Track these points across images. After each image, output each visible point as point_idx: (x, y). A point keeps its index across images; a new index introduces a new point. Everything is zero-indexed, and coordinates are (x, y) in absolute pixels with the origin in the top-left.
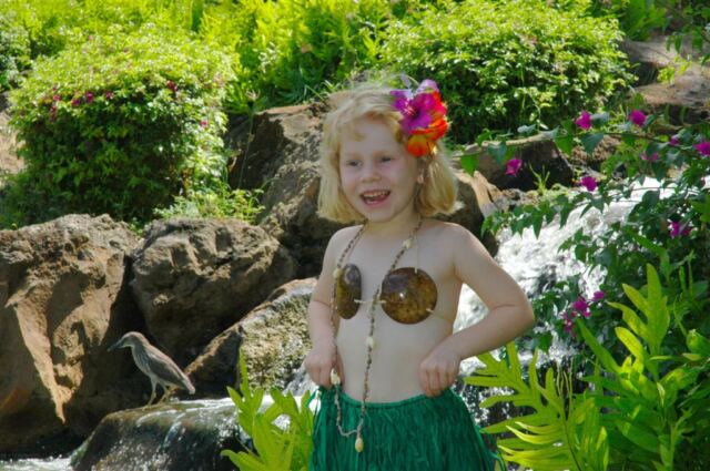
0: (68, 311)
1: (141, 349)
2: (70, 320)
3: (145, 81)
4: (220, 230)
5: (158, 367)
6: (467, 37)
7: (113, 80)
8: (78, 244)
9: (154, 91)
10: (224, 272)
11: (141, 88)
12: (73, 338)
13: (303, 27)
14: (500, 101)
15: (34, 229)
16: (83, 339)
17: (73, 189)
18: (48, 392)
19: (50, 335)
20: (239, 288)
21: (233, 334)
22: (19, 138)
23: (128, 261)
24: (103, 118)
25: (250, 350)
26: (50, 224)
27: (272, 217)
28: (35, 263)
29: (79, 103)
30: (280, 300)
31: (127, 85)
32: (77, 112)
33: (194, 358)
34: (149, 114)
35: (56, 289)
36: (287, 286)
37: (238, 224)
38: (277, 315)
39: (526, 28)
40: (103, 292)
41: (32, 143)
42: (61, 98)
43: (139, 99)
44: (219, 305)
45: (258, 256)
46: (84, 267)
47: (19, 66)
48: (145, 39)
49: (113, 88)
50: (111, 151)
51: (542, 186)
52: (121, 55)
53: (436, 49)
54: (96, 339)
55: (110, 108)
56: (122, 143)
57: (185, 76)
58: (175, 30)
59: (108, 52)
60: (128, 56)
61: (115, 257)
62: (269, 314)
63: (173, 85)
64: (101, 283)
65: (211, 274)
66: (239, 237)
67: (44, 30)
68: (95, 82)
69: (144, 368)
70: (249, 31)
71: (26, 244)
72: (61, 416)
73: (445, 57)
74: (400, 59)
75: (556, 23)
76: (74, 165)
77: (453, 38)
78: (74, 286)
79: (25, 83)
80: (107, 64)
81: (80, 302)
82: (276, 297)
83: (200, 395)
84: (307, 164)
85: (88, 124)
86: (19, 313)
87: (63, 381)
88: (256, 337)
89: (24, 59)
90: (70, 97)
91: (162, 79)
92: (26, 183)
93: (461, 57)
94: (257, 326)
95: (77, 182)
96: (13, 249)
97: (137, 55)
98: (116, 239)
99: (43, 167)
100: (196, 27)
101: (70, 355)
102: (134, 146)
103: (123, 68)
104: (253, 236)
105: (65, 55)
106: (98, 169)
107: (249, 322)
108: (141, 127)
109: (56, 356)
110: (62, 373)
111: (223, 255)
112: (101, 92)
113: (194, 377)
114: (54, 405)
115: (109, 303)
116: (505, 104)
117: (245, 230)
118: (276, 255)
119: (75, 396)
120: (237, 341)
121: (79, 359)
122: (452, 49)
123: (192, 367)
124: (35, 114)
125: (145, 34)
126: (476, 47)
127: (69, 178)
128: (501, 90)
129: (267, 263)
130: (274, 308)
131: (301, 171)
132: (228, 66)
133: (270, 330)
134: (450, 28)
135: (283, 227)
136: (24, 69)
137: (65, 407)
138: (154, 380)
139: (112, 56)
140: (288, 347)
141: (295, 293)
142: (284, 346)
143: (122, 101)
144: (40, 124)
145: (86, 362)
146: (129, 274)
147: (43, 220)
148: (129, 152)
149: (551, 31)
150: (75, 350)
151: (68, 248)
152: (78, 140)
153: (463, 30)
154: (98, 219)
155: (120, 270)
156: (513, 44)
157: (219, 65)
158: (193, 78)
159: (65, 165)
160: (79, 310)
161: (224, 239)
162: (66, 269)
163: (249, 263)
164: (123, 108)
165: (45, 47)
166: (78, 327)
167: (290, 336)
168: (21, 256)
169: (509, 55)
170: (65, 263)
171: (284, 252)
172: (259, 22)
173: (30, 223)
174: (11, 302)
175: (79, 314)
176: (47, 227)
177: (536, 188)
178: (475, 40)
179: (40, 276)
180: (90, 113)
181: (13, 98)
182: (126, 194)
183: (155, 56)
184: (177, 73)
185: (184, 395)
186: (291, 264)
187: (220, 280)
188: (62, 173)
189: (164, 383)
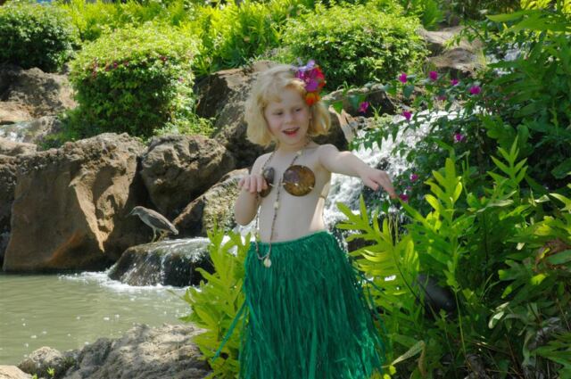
0: (105, 188)
2: (106, 194)
3: (147, 55)
4: (191, 141)
6: (333, 29)
7: (129, 55)
8: (110, 150)
9: (152, 61)
10: (194, 166)
11: (145, 59)
12: (108, 204)
13: (238, 24)
14: (352, 66)
15: (84, 141)
16: (114, 204)
17: (106, 118)
18: (94, 235)
19: (95, 202)
20: (203, 175)
21: (200, 201)
22: (75, 88)
23: (139, 160)
24: (123, 77)
25: (209, 210)
26: (94, 138)
27: (222, 134)
28: (85, 161)
29: (109, 68)
30: (227, 181)
31: (137, 57)
32: (108, 74)
33: (177, 215)
34: (150, 74)
35: (98, 175)
36: (231, 174)
37: (202, 138)
38: (225, 190)
39: (367, 23)
40: (125, 178)
41: (82, 92)
42: (99, 65)
43: (144, 66)
44: (191, 185)
45: (214, 156)
46: (113, 163)
47: (74, 47)
48: (146, 31)
49: (129, 60)
50: (128, 97)
51: (376, 115)
52: (133, 40)
53: (315, 35)
54: (121, 204)
55: (127, 71)
56: (134, 91)
57: (170, 52)
58: (164, 25)
59: (125, 39)
60: (137, 41)
61: (131, 157)
62: (221, 189)
63: (163, 58)
64: (123, 172)
65: (187, 167)
66: (202, 146)
67: (89, 27)
68: (119, 56)
70: (207, 26)
71: (80, 150)
72: (102, 248)
73: (320, 40)
74: (294, 42)
75: (383, 20)
76: (107, 105)
77: (324, 29)
78: (107, 175)
79: (78, 57)
80: (125, 45)
81: (112, 184)
82: (224, 180)
83: (181, 236)
84: (241, 103)
85: (114, 81)
86: (77, 190)
87: (103, 229)
88: (213, 203)
89: (78, 42)
90: (104, 65)
91: (157, 54)
92: (80, 115)
93: (330, 39)
94: (214, 196)
95: (108, 114)
96: (73, 153)
97: (142, 40)
98: (132, 147)
99: (89, 106)
100: (176, 24)
101: (107, 213)
102: (141, 93)
103: (134, 48)
104: (210, 144)
105: (101, 40)
106: (121, 106)
107: (209, 194)
108: (145, 82)
109: (99, 214)
110: (102, 224)
111: (193, 156)
112: (122, 62)
113: (178, 226)
114: (98, 243)
115: (128, 184)
116: (355, 68)
117: (206, 141)
118: (224, 155)
119: (110, 237)
120: (202, 205)
121: (112, 216)
122: (324, 35)
123: (177, 220)
124: (84, 75)
125: (146, 28)
126: (338, 35)
127: (104, 111)
128: (353, 59)
129: (219, 161)
130: (223, 186)
131: (238, 107)
132: (195, 46)
133: (221, 199)
134: (323, 23)
135: (228, 139)
136: (77, 48)
137: (104, 243)
138: (154, 228)
139: (127, 41)
140: (231, 208)
141: (235, 177)
142: (229, 208)
143: (134, 67)
144: (87, 81)
145: (116, 218)
146: (139, 167)
147: (90, 136)
148: (139, 97)
149: (381, 25)
150: (109, 211)
151: (104, 152)
152: (109, 89)
153: (331, 24)
154: (121, 136)
155: (134, 165)
156: (359, 32)
157: (190, 46)
158: (175, 54)
159: (101, 104)
160: (111, 188)
161: (194, 147)
162: (103, 164)
163: (208, 160)
164: (135, 71)
165: (91, 36)
166: (111, 198)
168: (78, 157)
169: (357, 38)
170: (102, 161)
171: (229, 154)
172: (212, 21)
173: (82, 137)
174: (72, 183)
175: (111, 190)
176: (92, 140)
177: (373, 116)
178: (337, 30)
179: (89, 168)
180: (115, 75)
181: (71, 65)
182: (137, 121)
183: (153, 41)
184: (166, 51)
185: (172, 236)
186: (232, 161)
187: (192, 170)
188: (100, 109)
189: (160, 229)
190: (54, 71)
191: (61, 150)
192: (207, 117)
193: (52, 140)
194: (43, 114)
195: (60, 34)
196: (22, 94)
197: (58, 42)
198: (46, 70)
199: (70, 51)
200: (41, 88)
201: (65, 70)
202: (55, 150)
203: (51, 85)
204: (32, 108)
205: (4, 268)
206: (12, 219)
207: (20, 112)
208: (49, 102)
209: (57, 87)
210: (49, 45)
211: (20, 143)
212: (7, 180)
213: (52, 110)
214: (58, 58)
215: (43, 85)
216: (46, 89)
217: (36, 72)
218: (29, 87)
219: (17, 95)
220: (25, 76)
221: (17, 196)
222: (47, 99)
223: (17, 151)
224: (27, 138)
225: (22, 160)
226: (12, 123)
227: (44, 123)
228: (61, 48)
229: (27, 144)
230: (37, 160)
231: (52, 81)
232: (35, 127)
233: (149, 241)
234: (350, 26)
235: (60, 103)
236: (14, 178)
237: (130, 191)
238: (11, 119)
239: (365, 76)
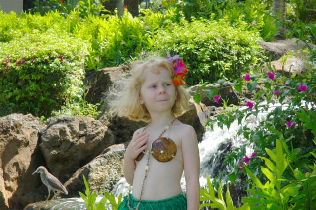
0: (12, 157)
2: (12, 161)
3: (49, 54)
4: (81, 121)
6: (193, 38)
7: (35, 54)
8: (17, 127)
9: (53, 59)
10: (82, 141)
11: (47, 58)
12: (14, 169)
13: (120, 33)
14: (207, 67)
16: (18, 170)
17: (15, 102)
18: (1, 193)
19: (3, 168)
20: (89, 148)
21: (86, 168)
23: (40, 135)
24: (29, 71)
25: (93, 175)
26: (5, 117)
29: (19, 64)
30: (108, 153)
31: (41, 56)
32: (18, 68)
33: (68, 179)
34: (50, 69)
35: (7, 147)
36: (110, 147)
37: (89, 119)
38: (106, 160)
39: (219, 35)
40: (28, 149)
42: (11, 61)
43: (46, 63)
44: (80, 156)
45: (98, 134)
46: (19, 137)
48: (49, 36)
49: (34, 58)
50: (33, 86)
51: (225, 105)
52: (38, 43)
53: (179, 43)
54: (24, 170)
55: (33, 66)
56: (38, 82)
57: (67, 52)
58: (62, 32)
59: (32, 41)
60: (41, 43)
61: (34, 133)
62: (102, 160)
63: (61, 56)
64: (27, 144)
65: (77, 141)
66: (90, 125)
68: (26, 54)
69: (46, 183)
70: (96, 34)
72: (7, 204)
73: (183, 47)
74: (163, 47)
76: (16, 91)
77: (186, 38)
78: (14, 146)
80: (32, 47)
81: (17, 153)
82: (106, 152)
83: (70, 195)
85: (23, 73)
87: (8, 188)
88: (97, 170)
90: (15, 61)
91: (56, 54)
93: (190, 47)
94: (97, 165)
95: (17, 99)
97: (45, 43)
98: (34, 125)
100: (71, 31)
101: (12, 177)
102: (43, 83)
103: (39, 48)
104: (96, 124)
105: (14, 42)
106: (27, 93)
107: (93, 163)
108: (46, 75)
109: (6, 177)
110: (8, 185)
111: (82, 133)
112: (29, 59)
113: (68, 187)
114: (4, 200)
115: (30, 154)
116: (209, 68)
117: (92, 122)
118: (106, 134)
119: (14, 195)
120: (87, 172)
121: (16, 179)
122: (186, 43)
123: (67, 183)
125: (49, 33)
126: (196, 43)
127: (14, 96)
128: (207, 62)
129: (102, 137)
130: (105, 157)
132: (86, 49)
133: (103, 167)
134: (185, 34)
135: (110, 121)
137: (9, 200)
139: (34, 43)
140: (110, 175)
141: (114, 150)
142: (109, 174)
143: (38, 63)
145: (19, 180)
146: (40, 141)
147: (2, 116)
148: (41, 86)
149: (230, 36)
150: (14, 175)
151: (13, 128)
152: (18, 80)
153: (191, 35)
154: (26, 116)
155: (36, 139)
156: (213, 42)
157: (82, 49)
158: (71, 54)
159: (12, 91)
160: (17, 156)
161: (83, 126)
162: (11, 138)
163: (94, 137)
164: (39, 66)
166: (16, 164)
167: (112, 170)
169: (211, 47)
170: (11, 135)
171: (110, 132)
175: (17, 158)
176: (3, 119)
177: (222, 106)
178: (196, 39)
180: (24, 69)
182: (39, 104)
183: (53, 44)
184: (63, 51)
185: (63, 196)
186: (112, 137)
187: (81, 144)
188: (10, 95)
189: (54, 190)
192: (94, 103)
233: (44, 199)
234: (205, 36)
237: (31, 159)
239: (216, 75)
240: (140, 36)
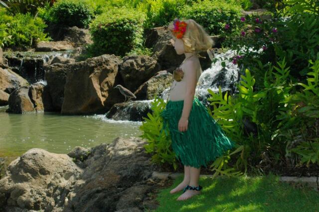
0: (104, 78)
1: (122, 89)
2: (105, 81)
3: (123, 21)
4: (142, 58)
5: (126, 93)
6: (204, 10)
7: (115, 20)
8: (107, 62)
9: (125, 23)
10: (143, 69)
11: (122, 23)
12: (106, 85)
13: (163, 7)
14: (212, 26)
15: (96, 58)
16: (108, 85)
17: (105, 48)
18: (100, 99)
19: (100, 84)
20: (147, 73)
21: (146, 84)
22: (92, 35)
23: (119, 66)
24: (112, 30)
25: (150, 88)
26: (100, 57)
27: (155, 55)
28: (96, 67)
29: (107, 26)
30: (157, 76)
31: (119, 22)
32: (106, 29)
33: (136, 90)
34: (124, 29)
35: (101, 73)
36: (159, 72)
37: (147, 57)
38: (157, 80)
39: (219, 8)
40: (113, 74)
41: (95, 36)
42: (102, 25)
43: (122, 25)
44: (142, 78)
45: (152, 65)
46: (108, 67)
47: (92, 17)
48: (123, 10)
49: (115, 23)
50: (115, 39)
51: (223, 47)
52: (117, 14)
53: (196, 12)
54: (111, 85)
55: (114, 27)
56: (117, 36)
57: (133, 19)
58: (130, 8)
59: (114, 14)
60: (119, 14)
61: (116, 65)
62: (154, 79)
63: (130, 21)
64: (112, 71)
65: (140, 69)
66: (147, 60)
67: (97, 9)
68: (111, 21)
69: (123, 93)
70: (149, 8)
71: (94, 62)
72: (103, 105)
73: (199, 15)
74: (187, 15)
75: (226, 6)
76: (106, 42)
77: (200, 10)
78: (105, 73)
79: (93, 22)
80: (114, 17)
81: (107, 76)
83: (137, 99)
84: (164, 42)
85: (109, 32)
86: (92, 79)
87: (103, 96)
88: (151, 85)
89: (93, 15)
90: (104, 25)
91: (127, 20)
92: (94, 46)
93: (203, 15)
94: (152, 82)
95: (106, 46)
96: (91, 63)
97: (121, 14)
98: (116, 61)
99: (98, 43)
100: (135, 7)
101: (105, 89)
102: (120, 37)
103: (118, 17)
104: (150, 60)
105: (103, 14)
106: (111, 43)
107: (149, 81)
108: (122, 32)
109: (102, 90)
110: (103, 94)
111: (143, 64)
112: (112, 24)
114: (101, 102)
115: (114, 77)
116: (214, 27)
117: (148, 58)
118: (156, 65)
119: (107, 99)
120: (146, 86)
121: (107, 90)
122: (200, 12)
123: (135, 93)
124: (96, 29)
125: (123, 9)
126: (206, 12)
127: (104, 45)
128: (213, 23)
129: (154, 67)
130: (156, 78)
131: (162, 43)
132: (144, 17)
133: (155, 83)
134: (200, 7)
135: (158, 57)
136: (93, 18)
137: (104, 102)
138: (126, 96)
139: (115, 15)
141: (161, 74)
142: (158, 87)
143: (117, 26)
144: (97, 32)
145: (109, 91)
146: (119, 69)
147: (98, 56)
148: (119, 39)
149: (225, 8)
150: (106, 88)
151: (104, 63)
152: (106, 35)
153: (203, 8)
154: (111, 56)
155: (117, 68)
156: (215, 12)
157: (142, 17)
158: (135, 20)
159: (103, 42)
160: (107, 78)
161: (143, 61)
162: (104, 68)
163: (149, 66)
164: (118, 28)
165: (98, 12)
166: (107, 83)
167: (160, 85)
168: (93, 65)
169: (215, 14)
170: (103, 67)
171: (158, 64)
172: (152, 6)
173: (95, 56)
174: (90, 76)
175: (107, 79)
176: (99, 58)
177: (221, 48)
178: (206, 10)
179: (97, 70)
180: (109, 29)
181: (90, 25)
182: (118, 49)
183: (125, 14)
184: (131, 19)
185: (134, 99)
186: (160, 67)
187: (142, 71)
188: (102, 44)
189: (128, 96)
190: (83, 28)
191: (86, 62)
192: (149, 48)
193: (82, 57)
194: (78, 46)
195: (86, 12)
196: (69, 38)
197: (85, 15)
198: (80, 27)
199: (90, 19)
200: (78, 35)
201: (88, 27)
202: (83, 62)
203: (82, 34)
204: (74, 43)
205: (62, 113)
206: (65, 91)
207: (68, 45)
208: (81, 41)
209: (84, 34)
210: (81, 16)
211: (69, 59)
212: (63, 75)
213: (82, 44)
214: (85, 22)
215: (78, 34)
216: (80, 36)
217: (76, 28)
218: (72, 34)
219: (67, 38)
220: (71, 30)
221: (67, 82)
222: (80, 40)
223: (67, 62)
224: (71, 57)
225: (69, 66)
226: (65, 50)
227: (78, 50)
228: (86, 18)
229: (71, 59)
230: (75, 66)
231: (82, 32)
232: (75, 52)
233: (123, 102)
234: (211, 9)
235: (85, 42)
236: (66, 74)
237: (115, 80)
238: (64, 48)
239: (218, 31)
240: (175, 9)
